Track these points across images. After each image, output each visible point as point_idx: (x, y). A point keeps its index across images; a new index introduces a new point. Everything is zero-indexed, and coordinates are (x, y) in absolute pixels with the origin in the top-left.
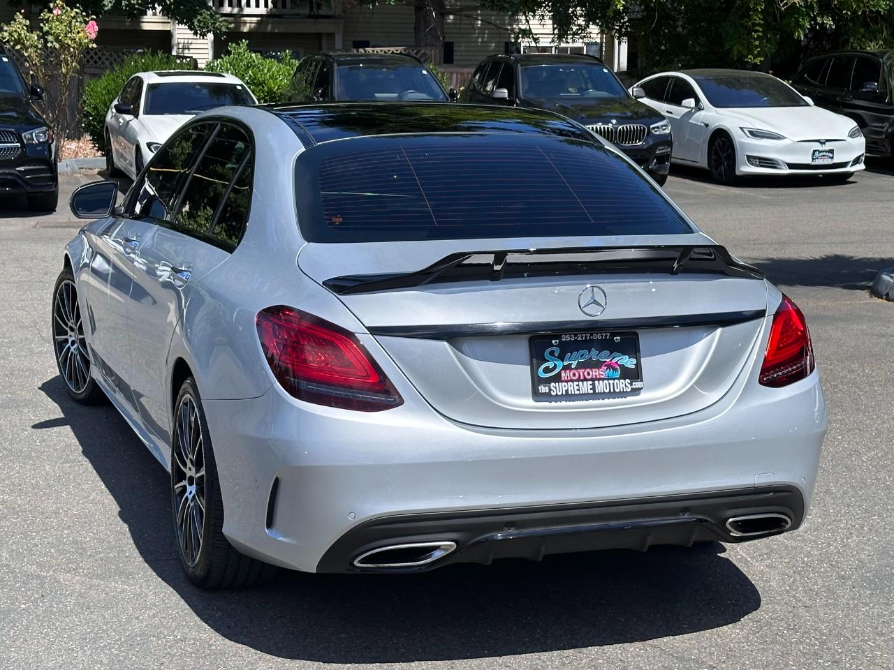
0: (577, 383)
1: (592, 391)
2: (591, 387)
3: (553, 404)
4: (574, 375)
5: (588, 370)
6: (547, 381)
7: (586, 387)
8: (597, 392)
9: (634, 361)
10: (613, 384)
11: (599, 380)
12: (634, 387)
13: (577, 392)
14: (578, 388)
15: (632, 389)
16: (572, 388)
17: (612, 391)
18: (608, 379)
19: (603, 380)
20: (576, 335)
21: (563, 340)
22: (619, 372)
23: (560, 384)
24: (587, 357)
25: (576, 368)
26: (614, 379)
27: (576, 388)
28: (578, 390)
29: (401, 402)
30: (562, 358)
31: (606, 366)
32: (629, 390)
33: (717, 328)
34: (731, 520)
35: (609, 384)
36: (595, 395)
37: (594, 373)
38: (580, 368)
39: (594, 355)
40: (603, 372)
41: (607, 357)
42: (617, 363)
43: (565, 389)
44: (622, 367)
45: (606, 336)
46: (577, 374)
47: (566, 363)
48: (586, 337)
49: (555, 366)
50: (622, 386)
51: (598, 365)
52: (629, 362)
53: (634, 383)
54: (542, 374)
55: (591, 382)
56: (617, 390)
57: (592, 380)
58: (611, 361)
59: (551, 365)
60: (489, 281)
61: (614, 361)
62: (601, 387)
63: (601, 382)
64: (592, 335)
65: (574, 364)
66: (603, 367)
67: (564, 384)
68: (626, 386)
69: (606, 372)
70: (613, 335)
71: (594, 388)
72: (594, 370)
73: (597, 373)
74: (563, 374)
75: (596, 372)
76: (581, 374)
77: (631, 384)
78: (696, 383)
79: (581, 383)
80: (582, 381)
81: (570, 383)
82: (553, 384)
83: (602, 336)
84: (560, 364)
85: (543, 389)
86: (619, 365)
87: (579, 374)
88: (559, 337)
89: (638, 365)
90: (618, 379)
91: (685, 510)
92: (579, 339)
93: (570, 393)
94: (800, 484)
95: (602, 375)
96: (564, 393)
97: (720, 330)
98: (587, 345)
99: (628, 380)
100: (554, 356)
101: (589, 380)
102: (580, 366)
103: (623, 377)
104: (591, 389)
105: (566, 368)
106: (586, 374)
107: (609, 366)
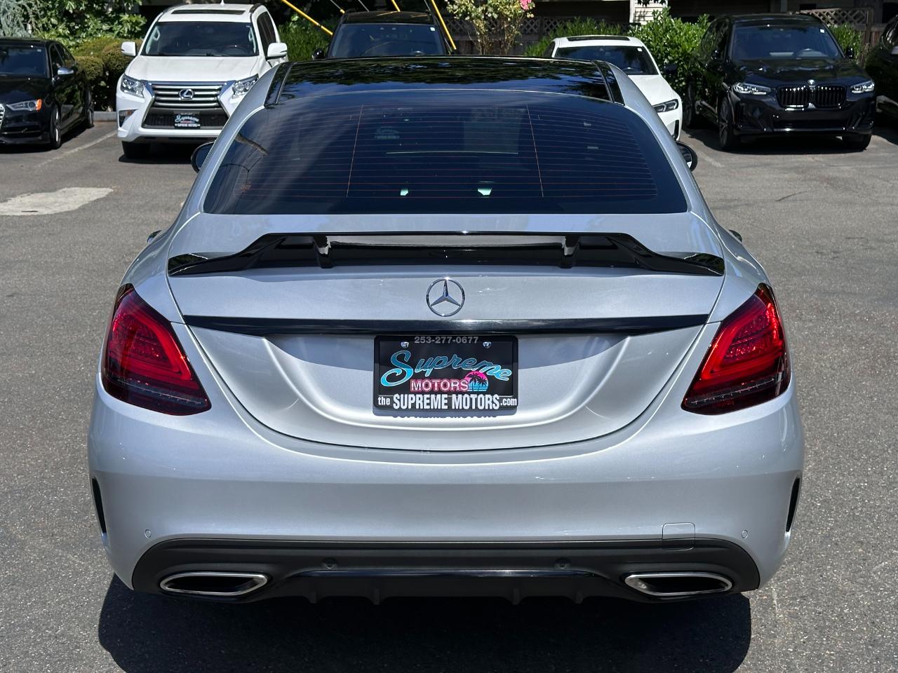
0: (428, 396)
1: (446, 407)
2: (446, 401)
3: (399, 419)
4: (427, 385)
5: (445, 381)
6: (389, 392)
7: (439, 401)
8: (453, 408)
9: (509, 372)
10: (476, 399)
11: (457, 393)
12: (505, 404)
13: (428, 407)
14: (428, 401)
15: (502, 408)
16: (421, 401)
17: (474, 407)
18: (469, 393)
19: (463, 393)
20: (433, 338)
21: (416, 342)
22: (487, 385)
23: (406, 395)
24: (446, 364)
25: (430, 378)
26: (478, 393)
27: (426, 401)
28: (428, 404)
29: (208, 407)
30: (413, 364)
31: (470, 376)
32: (497, 408)
33: (625, 337)
34: (633, 576)
35: (471, 399)
36: (450, 411)
37: (453, 385)
38: (436, 378)
39: (456, 362)
40: (466, 384)
41: (474, 366)
42: (485, 373)
43: (410, 402)
44: (491, 378)
45: (473, 340)
46: (430, 385)
47: (417, 371)
48: (447, 340)
49: (404, 374)
50: (487, 402)
51: (459, 375)
52: (502, 374)
53: (504, 400)
54: (385, 382)
55: (446, 396)
56: (482, 408)
57: (449, 393)
58: (478, 370)
59: (398, 372)
60: (320, 268)
61: (482, 371)
62: (457, 401)
63: (460, 396)
64: (454, 338)
65: (428, 372)
66: (466, 378)
67: (413, 396)
68: (493, 402)
69: (470, 385)
70: (482, 339)
71: (449, 404)
72: (453, 381)
73: (457, 385)
74: (413, 384)
75: (454, 383)
76: (436, 385)
77: (500, 401)
78: (589, 404)
79: (433, 396)
80: (436, 393)
81: (418, 396)
82: (397, 395)
83: (468, 340)
84: (410, 372)
85: (383, 401)
86: (488, 376)
87: (433, 385)
88: (411, 340)
89: (514, 378)
90: (484, 393)
91: (562, 561)
92: (437, 342)
93: (417, 407)
94: (741, 539)
95: (463, 387)
96: (410, 407)
97: (628, 339)
98: (447, 350)
99: (496, 396)
100: (405, 362)
101: (445, 393)
102: (434, 375)
103: (491, 391)
104: (445, 404)
105: (416, 377)
106: (442, 385)
107: (475, 377)
